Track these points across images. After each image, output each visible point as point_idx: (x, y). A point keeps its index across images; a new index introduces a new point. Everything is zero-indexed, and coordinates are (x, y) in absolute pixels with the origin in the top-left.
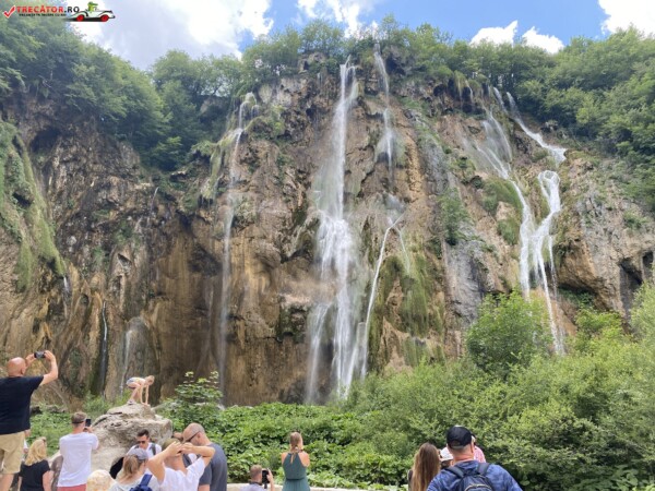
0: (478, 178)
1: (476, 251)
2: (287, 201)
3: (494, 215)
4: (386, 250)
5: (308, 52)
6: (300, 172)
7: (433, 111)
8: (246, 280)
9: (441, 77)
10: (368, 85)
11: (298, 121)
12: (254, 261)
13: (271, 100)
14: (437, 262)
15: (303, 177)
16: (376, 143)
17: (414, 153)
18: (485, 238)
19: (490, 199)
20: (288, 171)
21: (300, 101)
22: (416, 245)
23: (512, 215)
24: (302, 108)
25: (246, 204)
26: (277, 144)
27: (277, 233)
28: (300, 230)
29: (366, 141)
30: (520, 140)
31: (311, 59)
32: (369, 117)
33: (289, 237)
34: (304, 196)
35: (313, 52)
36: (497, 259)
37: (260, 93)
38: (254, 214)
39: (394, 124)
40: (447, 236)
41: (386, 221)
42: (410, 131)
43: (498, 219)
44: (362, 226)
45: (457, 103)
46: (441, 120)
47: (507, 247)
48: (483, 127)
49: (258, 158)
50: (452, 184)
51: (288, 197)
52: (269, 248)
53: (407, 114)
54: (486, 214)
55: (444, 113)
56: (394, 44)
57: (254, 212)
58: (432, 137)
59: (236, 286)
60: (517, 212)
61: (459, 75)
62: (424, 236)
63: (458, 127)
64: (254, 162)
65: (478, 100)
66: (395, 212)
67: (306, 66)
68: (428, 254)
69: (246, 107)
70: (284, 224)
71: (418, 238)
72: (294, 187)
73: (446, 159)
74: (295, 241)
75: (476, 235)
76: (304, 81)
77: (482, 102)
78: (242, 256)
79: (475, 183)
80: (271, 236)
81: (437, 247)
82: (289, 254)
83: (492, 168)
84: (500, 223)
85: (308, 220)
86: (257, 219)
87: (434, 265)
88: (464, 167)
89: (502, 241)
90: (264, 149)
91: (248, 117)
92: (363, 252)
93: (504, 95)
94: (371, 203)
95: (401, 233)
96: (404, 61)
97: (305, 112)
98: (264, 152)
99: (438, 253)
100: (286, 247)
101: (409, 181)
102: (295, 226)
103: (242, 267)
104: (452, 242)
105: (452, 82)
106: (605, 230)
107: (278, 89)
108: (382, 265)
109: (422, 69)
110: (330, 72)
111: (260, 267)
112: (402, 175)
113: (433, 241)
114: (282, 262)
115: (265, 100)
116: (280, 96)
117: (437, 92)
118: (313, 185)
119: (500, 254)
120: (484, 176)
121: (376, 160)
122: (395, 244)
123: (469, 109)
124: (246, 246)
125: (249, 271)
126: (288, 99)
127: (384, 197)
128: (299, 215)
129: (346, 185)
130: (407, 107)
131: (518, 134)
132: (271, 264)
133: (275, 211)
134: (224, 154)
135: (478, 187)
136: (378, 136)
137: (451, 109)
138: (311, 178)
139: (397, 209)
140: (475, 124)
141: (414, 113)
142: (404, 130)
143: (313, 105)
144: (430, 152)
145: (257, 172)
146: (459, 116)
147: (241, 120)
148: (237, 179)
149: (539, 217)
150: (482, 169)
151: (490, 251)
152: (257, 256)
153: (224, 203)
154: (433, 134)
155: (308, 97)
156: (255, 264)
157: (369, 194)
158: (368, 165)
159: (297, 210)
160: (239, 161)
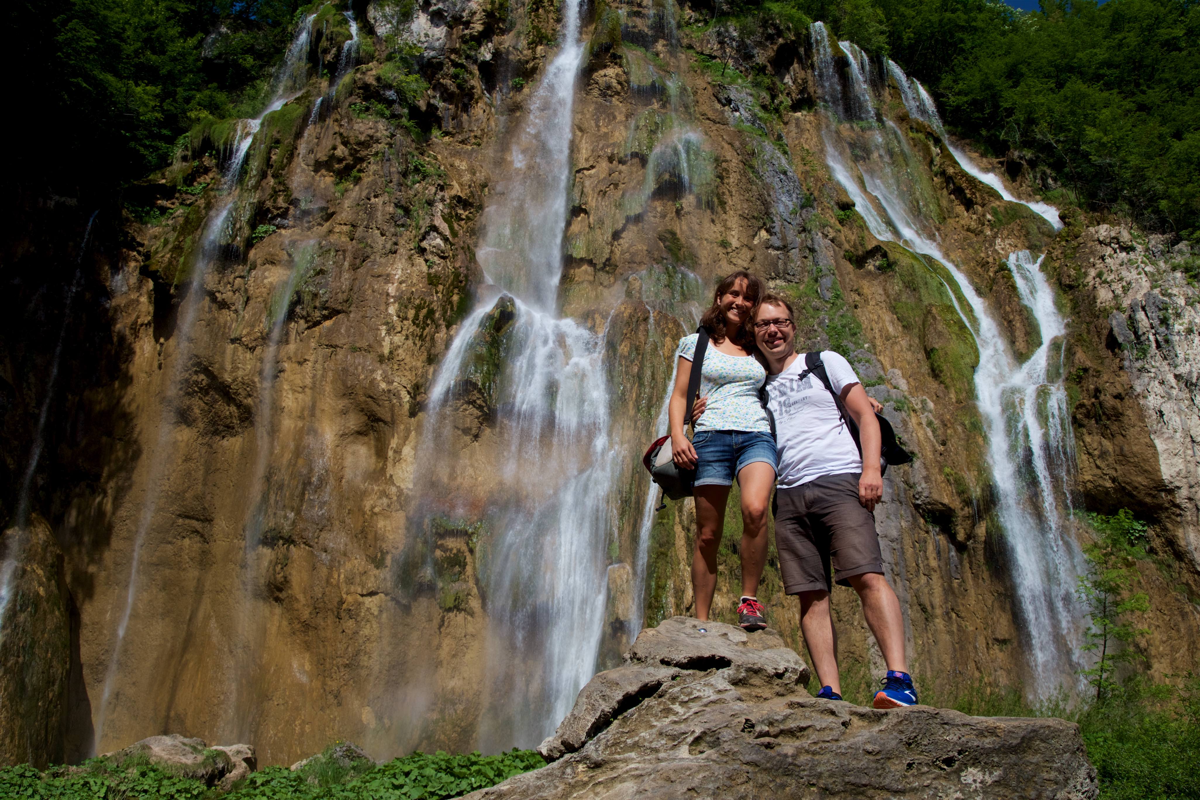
0: (880, 251)
6: (460, 201)
11: (460, 86)
12: (341, 404)
13: (397, 31)
24: (469, 58)
26: (406, 130)
32: (635, 91)
34: (471, 256)
36: (934, 431)
37: (370, 14)
46: (787, 121)
49: (361, 160)
50: (825, 258)
53: (719, 95)
55: (797, 106)
57: (346, 288)
64: (348, 169)
75: (883, 374)
78: (310, 391)
79: (873, 260)
86: (354, 304)
89: (941, 393)
97: (476, 69)
106: (1177, 377)
107: (415, 8)
111: (353, 422)
114: (413, 412)
115: (382, 30)
116: (420, 23)
117: (783, 57)
124: (320, 367)
125: (326, 429)
126: (438, 33)
130: (720, 79)
131: (948, 169)
132: (384, 413)
137: (809, 100)
141: (735, 93)
142: (714, 128)
143: (497, 54)
145: (356, 193)
148: (303, 204)
149: (1021, 345)
152: (348, 392)
153: (268, 260)
155: (486, 35)
156: (344, 413)
157: (632, 264)
160: (312, 162)
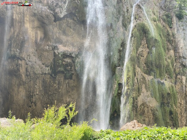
8: (26, 32)
12: (32, 18)
22: (155, 17)
33: (60, 4)
40: (177, 12)
44: (116, 0)
59: (17, 36)
62: (159, 12)
68: (164, 24)
71: (155, 13)
74: (65, 6)
78: (22, 14)
81: (169, 19)
82: (61, 16)
87: (168, 31)
100: (58, 10)
103: (22, 22)
104: (180, 17)
108: (134, 28)
111: (36, 23)
113: (167, 16)
114: (55, 21)
122: (141, 15)
125: (28, 26)
132: (46, 21)
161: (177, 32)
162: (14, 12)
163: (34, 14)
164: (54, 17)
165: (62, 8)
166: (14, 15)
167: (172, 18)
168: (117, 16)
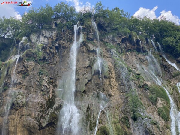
0: (146, 85)
1: (148, 124)
2: (44, 95)
3: (155, 104)
4: (99, 123)
5: (57, 18)
6: (51, 79)
7: (122, 50)
9: (125, 33)
10: (89, 36)
11: (51, 52)
12: (23, 129)
13: (37, 41)
14: (127, 130)
15: (53, 81)
16: (93, 65)
17: (113, 71)
18: (152, 117)
19: (153, 96)
20: (45, 78)
21: (52, 42)
22: (116, 120)
23: (165, 105)
24: (53, 46)
25: (20, 96)
26: (39, 63)
27: (37, 113)
28: (50, 111)
29: (87, 63)
30: (166, 66)
31: (59, 22)
32: (89, 52)
33: (44, 115)
34: (53, 92)
35: (60, 18)
36: (159, 129)
37: (31, 37)
38: (24, 102)
39: (102, 55)
40: (132, 115)
41: (99, 107)
42: (111, 60)
43: (158, 107)
44: (86, 108)
45: (134, 47)
46: (126, 55)
47: (163, 122)
48: (147, 59)
49: (28, 71)
50: (133, 87)
51: (45, 92)
52: (32, 121)
53: (108, 51)
54: (151, 104)
55: (127, 51)
56: (102, 17)
57: (24, 100)
58: (122, 63)
60: (167, 103)
61: (134, 33)
62: (120, 115)
63: (134, 58)
64: (25, 73)
65: (144, 46)
66: (103, 102)
67: (56, 25)
68: (123, 125)
69: (22, 44)
70: (42, 107)
71: (116, 116)
72: (48, 87)
73: (129, 74)
74: (48, 117)
75: (147, 115)
76: (55, 32)
77: (146, 47)
78: (16, 126)
79: (144, 87)
80: (33, 115)
81: (127, 121)
82: (44, 125)
83: (152, 80)
84: (159, 109)
85: (55, 106)
86: (26, 104)
87: (126, 131)
88: (139, 79)
89: (161, 119)
90: (32, 66)
91: (23, 49)
92: (87, 124)
93: (156, 44)
94: (90, 96)
95: (107, 113)
96: (107, 25)
97: (55, 48)
98: (31, 68)
99: (128, 125)
100: (42, 120)
101: (111, 85)
102: (48, 108)
103: (15, 133)
104: (135, 119)
105: (130, 36)
107: (40, 35)
108: (97, 131)
109: (116, 29)
110: (68, 28)
111: (26, 133)
112: (107, 82)
113: (125, 118)
114: (40, 130)
115: (34, 41)
116: (42, 39)
117: (123, 41)
118: (58, 86)
119: (160, 125)
120: (149, 84)
121: (93, 74)
122: (104, 119)
123: (139, 50)
124: (18, 120)
126: (46, 41)
127: (98, 93)
128: (50, 103)
129: (77, 86)
130: (109, 47)
131: (164, 63)
132: (33, 130)
133: (36, 100)
134: (9, 68)
135: (146, 89)
136: (94, 61)
137: (130, 50)
138: (58, 82)
139: (105, 100)
140: (142, 58)
141: (112, 50)
142: (107, 59)
143: (59, 44)
144: (121, 71)
145: (27, 78)
146: (135, 53)
147: (19, 50)
148: (15, 82)
150: (148, 80)
151: (155, 124)
152: (25, 126)
153: (7, 95)
154: (123, 62)
155: (56, 40)
156: (23, 131)
157: (89, 91)
158: (89, 76)
159: (49, 99)
160: (17, 72)
161: (134, 131)
162: (10, 125)
163: (25, 125)
164: (39, 126)
165: (45, 118)
166: (10, 127)
167: (129, 120)
168: (86, 121)
